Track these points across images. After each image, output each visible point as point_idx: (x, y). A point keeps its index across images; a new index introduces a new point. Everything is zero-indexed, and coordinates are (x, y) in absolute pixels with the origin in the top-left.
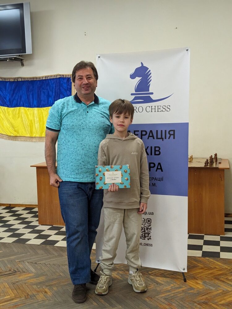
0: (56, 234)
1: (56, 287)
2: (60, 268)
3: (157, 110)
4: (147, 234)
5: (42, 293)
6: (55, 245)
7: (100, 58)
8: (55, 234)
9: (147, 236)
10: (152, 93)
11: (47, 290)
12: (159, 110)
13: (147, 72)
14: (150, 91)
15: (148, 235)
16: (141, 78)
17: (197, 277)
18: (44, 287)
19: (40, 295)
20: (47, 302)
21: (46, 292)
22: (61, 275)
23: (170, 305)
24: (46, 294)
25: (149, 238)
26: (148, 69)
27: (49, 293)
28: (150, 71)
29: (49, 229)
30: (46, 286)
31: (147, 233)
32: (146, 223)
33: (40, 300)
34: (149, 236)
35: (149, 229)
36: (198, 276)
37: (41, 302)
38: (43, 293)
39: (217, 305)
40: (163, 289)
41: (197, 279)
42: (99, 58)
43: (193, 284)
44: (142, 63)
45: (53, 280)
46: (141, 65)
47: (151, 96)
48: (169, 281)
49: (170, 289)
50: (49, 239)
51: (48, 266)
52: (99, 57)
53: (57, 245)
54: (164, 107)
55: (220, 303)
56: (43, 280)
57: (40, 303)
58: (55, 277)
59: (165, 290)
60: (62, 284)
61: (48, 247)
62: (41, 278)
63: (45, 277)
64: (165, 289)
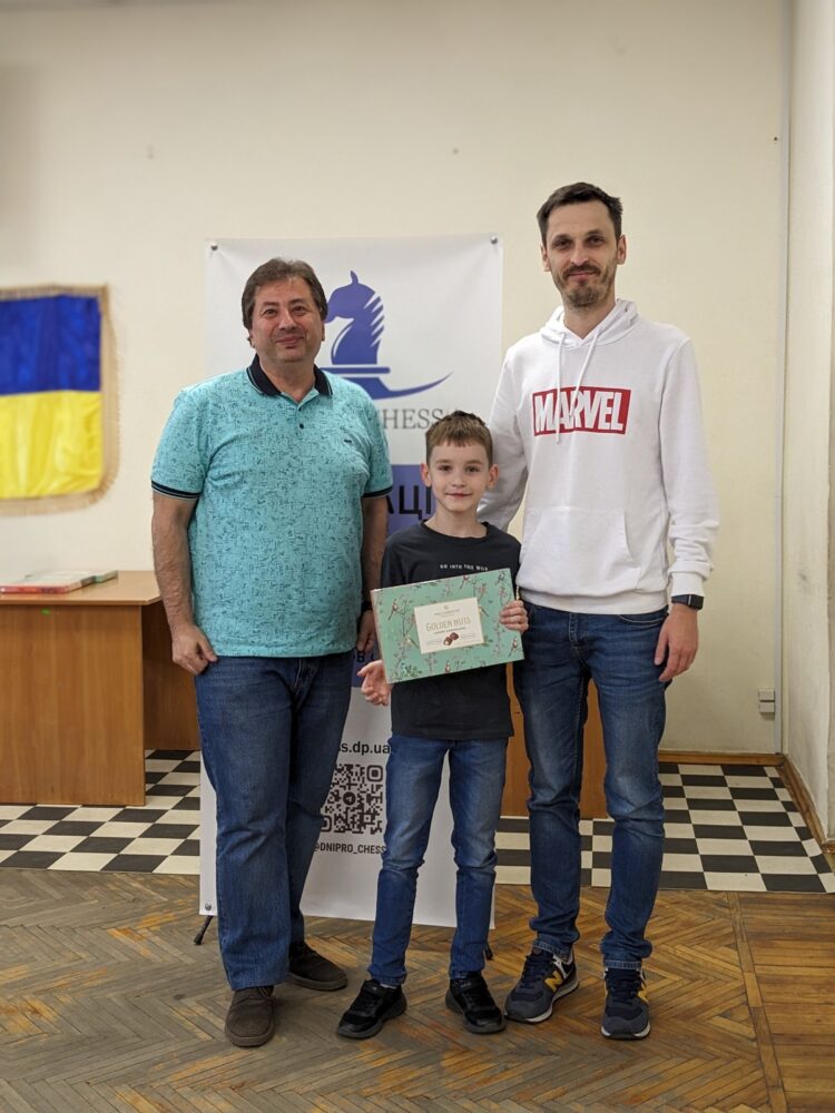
0: (50, 832)
1: (70, 994)
2: (77, 936)
3: (400, 423)
4: (369, 817)
5: (23, 1014)
6: (51, 868)
7: (219, 250)
8: (46, 833)
9: (369, 821)
10: (386, 370)
11: (37, 1004)
12: (409, 423)
13: (370, 302)
14: (380, 363)
15: (373, 818)
16: (351, 320)
17: (522, 945)
18: (27, 997)
19: (19, 1021)
20: (43, 1040)
21: (35, 1011)
22: (81, 958)
23: (439, 1028)
24: (36, 1017)
25: (374, 827)
26: (372, 293)
27: (46, 1014)
28: (378, 300)
29: (25, 817)
30: (34, 993)
31: (368, 812)
32: (366, 781)
33: (19, 1036)
34: (375, 821)
35: (377, 798)
36: (523, 941)
37: (24, 1041)
38: (28, 1014)
39: (580, 1020)
40: (419, 982)
41: (519, 950)
42: (216, 252)
43: (511, 964)
44: (353, 276)
45: (57, 973)
46: (349, 281)
47: (382, 377)
48: (433, 959)
49: (437, 981)
50: (29, 847)
51: (33, 932)
52: (214, 248)
53: (56, 866)
54: (424, 414)
55: (587, 1014)
56: (21, 978)
57: (22, 1045)
58: (64, 966)
59: (422, 986)
60: (88, 984)
61: (27, 873)
62: (13, 970)
63: (26, 966)
64: (423, 984)
